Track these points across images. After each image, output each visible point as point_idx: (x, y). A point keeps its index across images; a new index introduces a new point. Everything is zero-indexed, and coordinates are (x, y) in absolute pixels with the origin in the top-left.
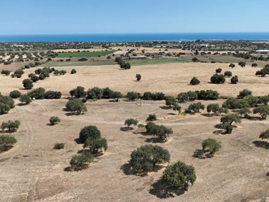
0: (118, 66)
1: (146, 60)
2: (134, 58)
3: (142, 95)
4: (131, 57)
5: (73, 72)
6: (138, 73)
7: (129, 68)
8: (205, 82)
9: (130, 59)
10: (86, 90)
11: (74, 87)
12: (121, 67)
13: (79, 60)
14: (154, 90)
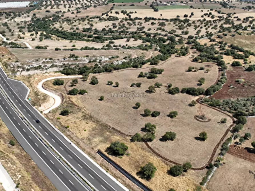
0: (152, 10)
1: (166, 6)
2: (160, 5)
3: (161, 19)
4: (158, 4)
5: (136, 12)
6: (161, 14)
7: (158, 11)
8: (182, 17)
9: (158, 5)
10: (148, 18)
11: (145, 17)
12: (155, 10)
13: (130, 5)
14: (164, 18)
